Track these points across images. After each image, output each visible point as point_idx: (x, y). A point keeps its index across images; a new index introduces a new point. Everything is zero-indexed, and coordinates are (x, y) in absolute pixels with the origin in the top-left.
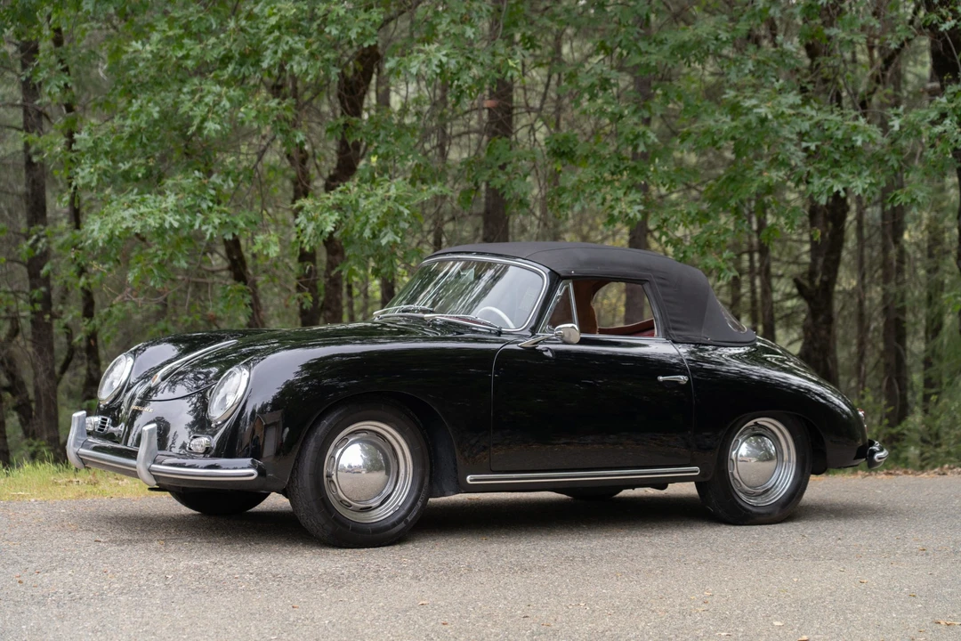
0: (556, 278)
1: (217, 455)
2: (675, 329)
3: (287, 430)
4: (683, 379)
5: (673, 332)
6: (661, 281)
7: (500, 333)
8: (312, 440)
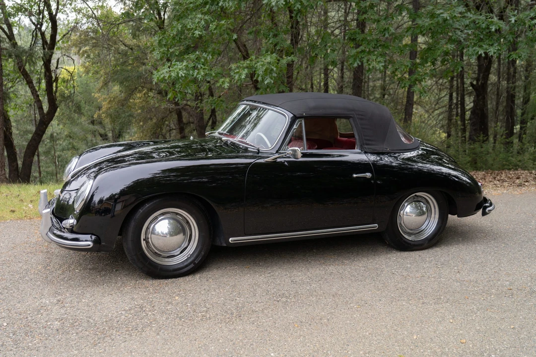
0: (294, 118)
2: (367, 144)
4: (368, 175)
5: (366, 146)
6: (360, 117)
7: (259, 152)
8: (133, 221)
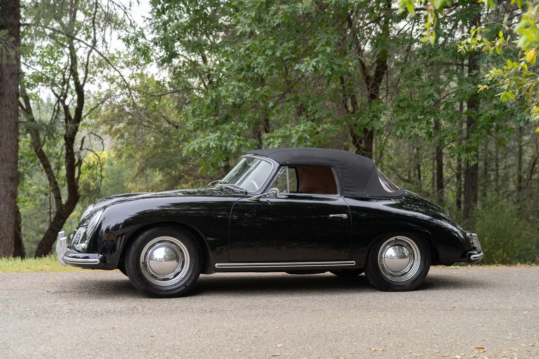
0: (279, 165)
1: (87, 252)
2: (346, 190)
4: (345, 216)
5: (346, 192)
6: (341, 166)
7: (246, 193)
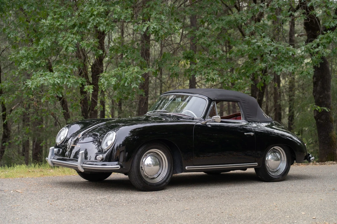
0: (211, 101)
1: (106, 161)
2: (248, 117)
3: (127, 153)
5: (248, 118)
6: (243, 101)
7: (193, 119)
8: (137, 155)
